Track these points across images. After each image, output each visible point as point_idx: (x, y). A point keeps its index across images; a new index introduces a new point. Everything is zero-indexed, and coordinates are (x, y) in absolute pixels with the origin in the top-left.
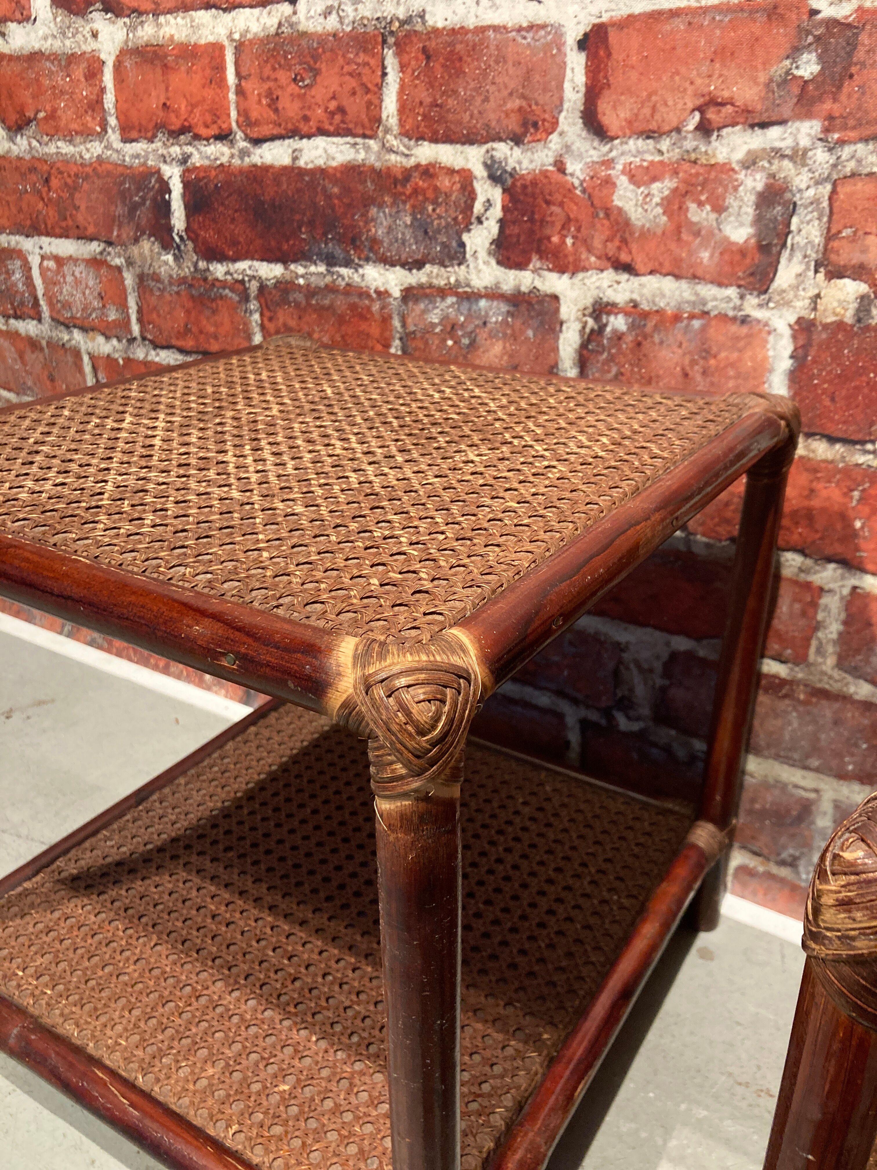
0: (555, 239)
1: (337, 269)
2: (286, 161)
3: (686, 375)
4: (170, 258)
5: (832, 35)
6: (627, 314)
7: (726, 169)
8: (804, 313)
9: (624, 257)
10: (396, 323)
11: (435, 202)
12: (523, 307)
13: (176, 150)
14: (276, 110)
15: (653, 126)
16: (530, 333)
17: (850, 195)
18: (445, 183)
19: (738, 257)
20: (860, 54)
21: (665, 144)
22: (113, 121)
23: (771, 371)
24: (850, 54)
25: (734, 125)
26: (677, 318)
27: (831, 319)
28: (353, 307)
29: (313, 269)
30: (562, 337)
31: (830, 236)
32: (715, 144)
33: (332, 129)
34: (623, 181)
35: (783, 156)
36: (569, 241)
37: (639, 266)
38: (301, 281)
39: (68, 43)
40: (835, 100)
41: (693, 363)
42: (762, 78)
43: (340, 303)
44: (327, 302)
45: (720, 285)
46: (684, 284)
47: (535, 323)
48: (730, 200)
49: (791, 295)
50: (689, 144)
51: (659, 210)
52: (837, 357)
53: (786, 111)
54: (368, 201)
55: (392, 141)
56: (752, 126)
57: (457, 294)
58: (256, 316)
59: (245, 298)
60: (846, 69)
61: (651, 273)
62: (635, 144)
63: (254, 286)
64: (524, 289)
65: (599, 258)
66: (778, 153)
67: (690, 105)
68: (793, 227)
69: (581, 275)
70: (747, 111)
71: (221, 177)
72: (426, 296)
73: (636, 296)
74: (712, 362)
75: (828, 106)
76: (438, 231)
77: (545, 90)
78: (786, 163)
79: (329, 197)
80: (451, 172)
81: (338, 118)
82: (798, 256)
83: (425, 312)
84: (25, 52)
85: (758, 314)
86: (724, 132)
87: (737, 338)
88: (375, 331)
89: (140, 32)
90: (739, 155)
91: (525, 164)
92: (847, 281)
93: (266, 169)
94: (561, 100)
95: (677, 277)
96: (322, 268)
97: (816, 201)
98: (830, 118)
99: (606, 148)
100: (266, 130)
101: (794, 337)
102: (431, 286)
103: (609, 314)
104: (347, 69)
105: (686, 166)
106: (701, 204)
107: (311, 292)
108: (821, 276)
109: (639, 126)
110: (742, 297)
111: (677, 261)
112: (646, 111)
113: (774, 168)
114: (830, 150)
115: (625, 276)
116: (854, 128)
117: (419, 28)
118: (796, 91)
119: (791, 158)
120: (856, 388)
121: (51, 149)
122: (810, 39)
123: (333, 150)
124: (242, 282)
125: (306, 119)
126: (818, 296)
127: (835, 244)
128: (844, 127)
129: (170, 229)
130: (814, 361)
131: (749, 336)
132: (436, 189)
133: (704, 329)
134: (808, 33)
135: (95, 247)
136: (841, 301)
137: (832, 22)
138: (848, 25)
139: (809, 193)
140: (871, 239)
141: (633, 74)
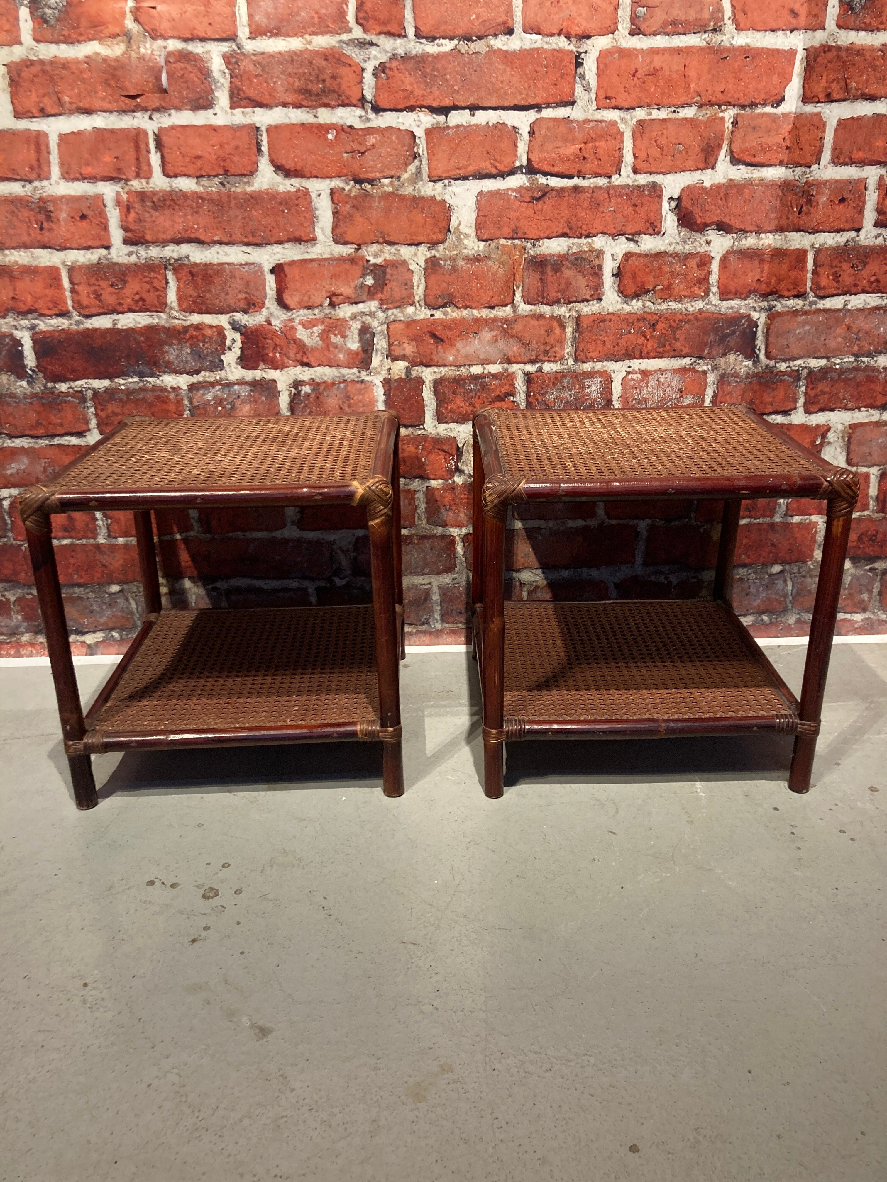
0: (271, 355)
1: (146, 379)
5: (376, 269)
6: (310, 385)
7: (344, 320)
8: (386, 376)
9: (305, 360)
10: (186, 402)
12: (258, 387)
15: (309, 304)
16: (263, 399)
17: (394, 329)
18: (208, 332)
19: (355, 356)
20: (388, 277)
23: (377, 401)
24: (384, 276)
25: (344, 303)
26: (333, 384)
27: (397, 377)
29: (130, 380)
30: (280, 398)
31: (390, 345)
32: (337, 311)
34: (299, 327)
36: (278, 355)
37: (312, 363)
38: (121, 387)
40: (382, 293)
42: (353, 285)
44: (141, 396)
45: (350, 368)
46: (333, 369)
47: (265, 394)
48: (348, 333)
49: (380, 369)
52: (402, 392)
53: (364, 298)
54: (162, 343)
56: (352, 303)
57: (221, 384)
60: (384, 281)
61: (318, 366)
62: (303, 312)
65: (293, 361)
66: (365, 313)
67: (325, 296)
69: (285, 370)
70: (349, 298)
72: (203, 387)
73: (313, 377)
74: (352, 401)
75: (380, 295)
77: (257, 290)
79: (138, 342)
80: (211, 327)
81: (141, 303)
82: (380, 353)
83: (203, 395)
85: (368, 378)
86: (340, 306)
87: (360, 389)
88: (173, 407)
90: (348, 315)
91: (251, 322)
92: (400, 362)
94: (265, 294)
95: (331, 366)
97: (383, 331)
98: (381, 300)
99: (290, 314)
101: (384, 386)
102: (205, 382)
103: (302, 386)
105: (327, 320)
106: (336, 335)
108: (390, 360)
109: (304, 304)
110: (360, 372)
111: (329, 360)
112: (306, 298)
113: (363, 319)
114: (384, 312)
115: (306, 368)
116: (391, 303)
117: (186, 262)
118: (367, 290)
119: (369, 315)
120: (412, 403)
122: (369, 271)
126: (390, 368)
127: (392, 347)
128: (388, 303)
130: (394, 395)
131: (367, 388)
132: (204, 335)
133: (346, 387)
134: (368, 268)
136: (399, 370)
137: (376, 265)
138: (382, 266)
139: (379, 328)
140: (406, 345)
141: (298, 284)
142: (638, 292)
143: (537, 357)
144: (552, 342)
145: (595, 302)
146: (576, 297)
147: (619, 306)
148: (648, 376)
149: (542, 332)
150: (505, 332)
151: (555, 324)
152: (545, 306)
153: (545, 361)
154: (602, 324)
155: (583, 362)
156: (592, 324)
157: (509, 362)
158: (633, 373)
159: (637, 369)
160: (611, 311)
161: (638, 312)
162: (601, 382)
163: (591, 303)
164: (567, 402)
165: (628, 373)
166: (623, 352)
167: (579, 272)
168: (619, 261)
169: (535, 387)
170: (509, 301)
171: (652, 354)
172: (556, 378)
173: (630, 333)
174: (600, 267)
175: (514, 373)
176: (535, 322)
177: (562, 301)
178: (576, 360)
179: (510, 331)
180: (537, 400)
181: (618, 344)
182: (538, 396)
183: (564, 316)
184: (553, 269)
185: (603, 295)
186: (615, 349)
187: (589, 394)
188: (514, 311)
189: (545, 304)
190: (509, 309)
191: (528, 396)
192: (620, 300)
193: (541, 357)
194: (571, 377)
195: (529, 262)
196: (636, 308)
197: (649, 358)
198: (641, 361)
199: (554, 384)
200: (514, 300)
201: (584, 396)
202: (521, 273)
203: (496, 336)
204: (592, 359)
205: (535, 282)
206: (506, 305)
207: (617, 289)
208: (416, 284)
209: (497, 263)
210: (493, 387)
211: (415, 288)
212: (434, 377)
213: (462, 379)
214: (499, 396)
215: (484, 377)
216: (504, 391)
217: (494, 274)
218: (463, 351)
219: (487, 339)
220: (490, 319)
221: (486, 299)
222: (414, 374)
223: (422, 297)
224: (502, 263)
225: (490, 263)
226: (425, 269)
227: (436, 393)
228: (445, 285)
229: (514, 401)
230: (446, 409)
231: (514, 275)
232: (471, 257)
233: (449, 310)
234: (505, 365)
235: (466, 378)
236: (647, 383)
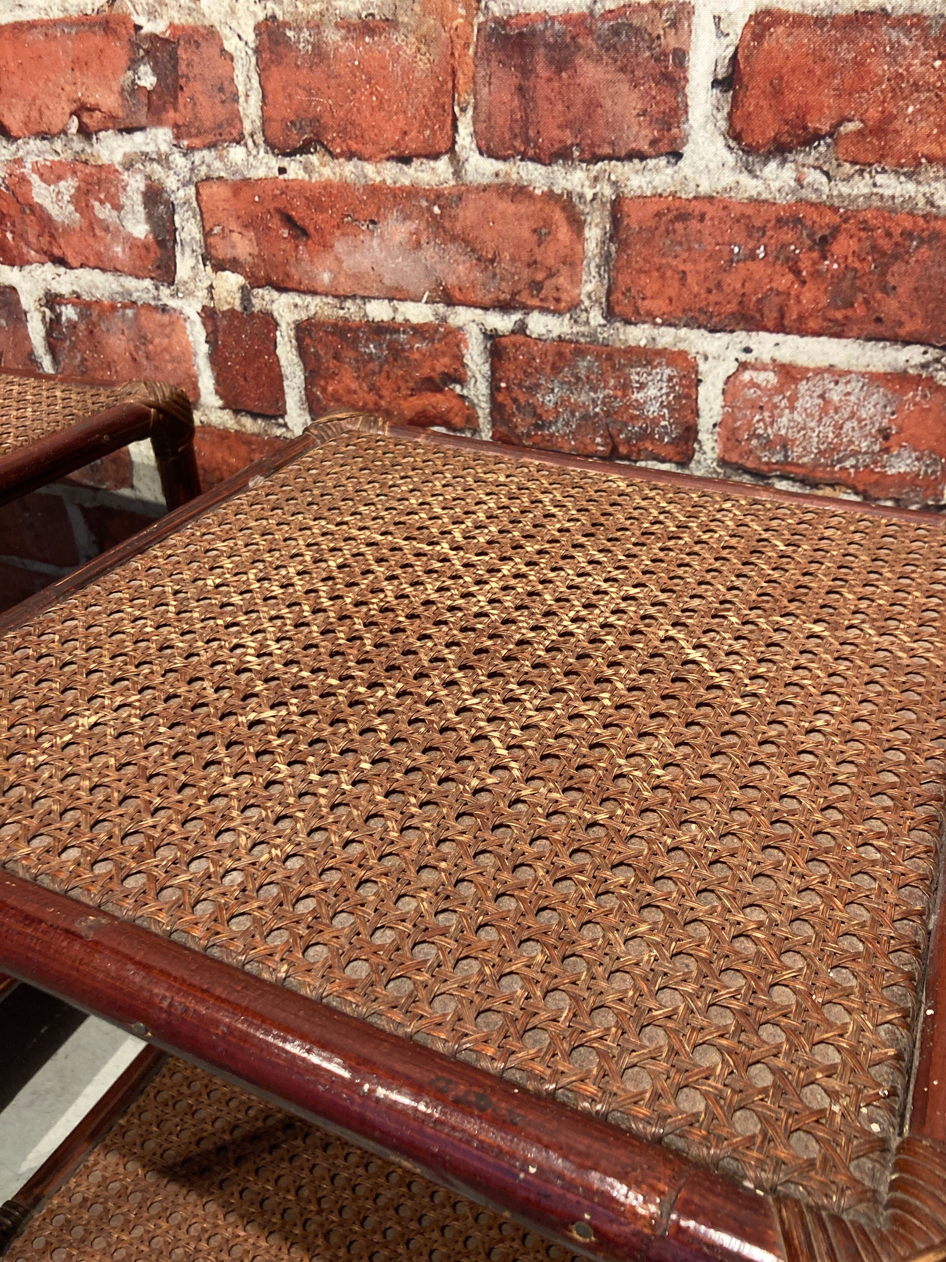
3: (134, 359)
5: (157, 49)
6: (74, 305)
7: (112, 170)
8: (206, 302)
9: (57, 252)
15: (44, 128)
17: (211, 196)
19: (143, 252)
20: (183, 68)
21: (58, 145)
23: (195, 355)
24: (175, 67)
25: (106, 129)
26: (113, 307)
27: (226, 308)
30: (29, 325)
31: (207, 234)
32: (97, 146)
34: (35, 179)
35: (152, 160)
36: (9, 236)
37: (71, 260)
40: (176, 110)
41: (137, 348)
42: (116, 88)
45: (137, 277)
46: (109, 277)
47: (4, 313)
48: (123, 200)
49: (191, 286)
50: (77, 146)
51: (71, 208)
52: (238, 341)
53: (142, 118)
56: (121, 131)
60: (176, 80)
61: (82, 266)
62: (35, 144)
65: (36, 251)
66: (146, 157)
67: (68, 110)
68: (178, 225)
69: (27, 268)
70: (112, 117)
73: (76, 288)
74: (151, 347)
75: (171, 114)
78: (155, 165)
82: (188, 250)
85: (172, 303)
86: (102, 135)
87: (163, 326)
90: (118, 158)
92: (227, 273)
95: (104, 270)
97: (187, 202)
98: (176, 126)
99: (13, 148)
101: (204, 324)
103: (60, 304)
105: (80, 166)
106: (102, 202)
108: (209, 268)
109: (35, 128)
110: (157, 288)
111: (99, 255)
112: (35, 114)
113: (148, 169)
114: (185, 155)
115: (62, 270)
116: (196, 136)
118: (144, 100)
119: (159, 162)
120: (258, 368)
122: (142, 53)
126: (211, 286)
127: (211, 240)
128: (189, 136)
130: (224, 346)
131: (172, 323)
133: (136, 317)
134: (139, 47)
136: (229, 292)
137: (153, 38)
138: (166, 41)
139: (181, 193)
140: (236, 237)
141: (16, 80)
142: (785, 139)
143: (514, 294)
144: (551, 262)
145: (663, 161)
146: (612, 144)
147: (727, 178)
148: (796, 381)
149: (525, 232)
150: (436, 223)
151: (558, 216)
152: (531, 165)
153: (533, 308)
154: (679, 226)
155: (628, 322)
156: (652, 223)
157: (450, 302)
158: (754, 368)
159: (766, 358)
160: (705, 188)
161: (781, 201)
162: (670, 379)
163: (651, 163)
164: (585, 417)
165: (743, 366)
166: (733, 307)
167: (622, 70)
168: (734, 39)
169: (510, 370)
170: (444, 145)
171: (812, 324)
172: (560, 355)
173: (753, 256)
174: (680, 56)
175: (460, 328)
176: (505, 206)
177: (576, 154)
178: (610, 314)
179: (447, 225)
180: (515, 400)
181: (719, 285)
182: (517, 392)
183: (581, 196)
184: (551, 61)
185: (685, 140)
186: (712, 298)
187: (640, 406)
188: (457, 173)
189: (532, 160)
190: (443, 165)
191: (494, 388)
192: (730, 159)
193: (524, 297)
194: (598, 357)
195: (488, 38)
196: (775, 186)
197: (802, 333)
198: (779, 337)
199: (556, 370)
200: (454, 142)
201: (628, 407)
202: (469, 69)
203: (417, 232)
204: (650, 318)
205: (506, 97)
206: (436, 156)
207: (723, 125)
208: (241, 89)
209: (412, 39)
210: (417, 356)
211: (242, 99)
212: (297, 317)
213: (350, 330)
214: (430, 379)
215: (397, 331)
216: (439, 368)
217: (408, 70)
218: (348, 264)
219: (398, 238)
220: (402, 189)
221: (391, 135)
222: (257, 304)
223: (258, 123)
224: (424, 39)
225: (397, 39)
226: (257, 51)
227: (302, 351)
228: (301, 96)
229: (463, 397)
230: (324, 390)
231: (454, 73)
232: (355, 19)
233: (314, 159)
234: (441, 308)
235: (359, 328)
236: (793, 399)
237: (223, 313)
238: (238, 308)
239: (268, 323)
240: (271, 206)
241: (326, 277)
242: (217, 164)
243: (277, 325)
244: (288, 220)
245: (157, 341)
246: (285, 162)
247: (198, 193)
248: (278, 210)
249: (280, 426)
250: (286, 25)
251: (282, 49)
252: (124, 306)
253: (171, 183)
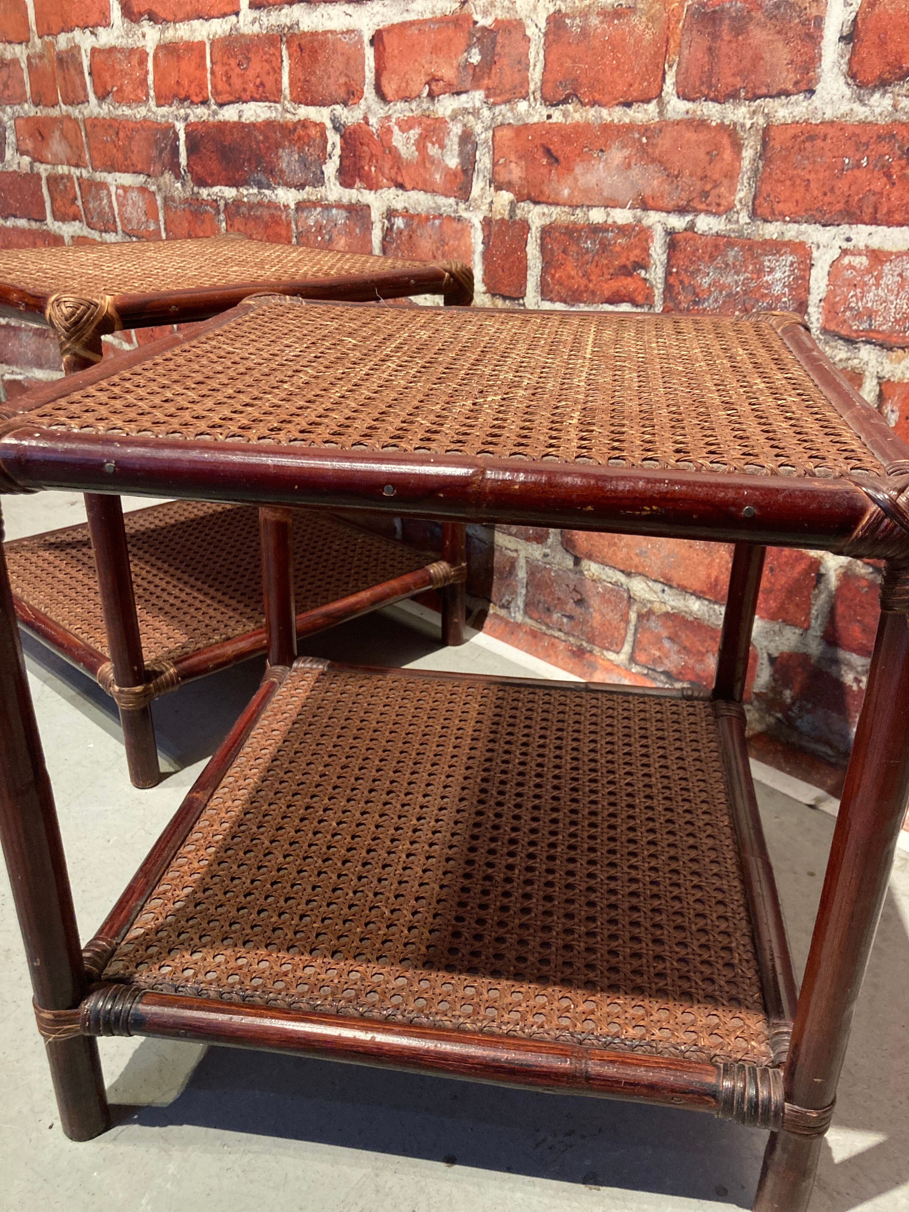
0: (366, 168)
1: (263, 191)
2: (236, 118)
4: (179, 185)
5: (485, 37)
6: (403, 217)
7: (442, 121)
8: (487, 214)
9: (400, 180)
10: (293, 226)
11: (309, 145)
12: (354, 213)
13: (182, 112)
14: (230, 85)
15: (408, 94)
16: (358, 231)
17: (501, 137)
18: (313, 131)
19: (453, 178)
20: (498, 49)
21: (414, 105)
22: (152, 93)
23: (474, 252)
24: (493, 48)
25: (444, 93)
26: (427, 219)
27: (499, 217)
28: (272, 216)
29: (251, 191)
30: (373, 232)
31: (495, 164)
32: (437, 105)
33: (258, 96)
34: (396, 129)
35: (469, 113)
36: (373, 169)
37: (408, 186)
38: (245, 199)
39: (130, 41)
40: (489, 78)
41: (438, 248)
42: (455, 64)
43: (265, 213)
44: (259, 213)
45: (446, 196)
46: (429, 196)
47: (359, 224)
48: (447, 141)
49: (479, 202)
50: (425, 105)
51: (414, 148)
52: (503, 242)
53: (468, 85)
54: (278, 145)
55: (288, 105)
56: (453, 94)
57: (321, 206)
58: (224, 224)
59: (218, 213)
60: (493, 58)
61: (413, 189)
62: (400, 105)
63: (222, 203)
64: (353, 201)
65: (388, 180)
66: (465, 111)
67: (424, 81)
68: (477, 158)
69: (379, 191)
70: (450, 85)
71: (204, 129)
72: (307, 207)
73: (407, 205)
74: (446, 247)
75: (486, 82)
76: (311, 164)
77: (357, 71)
78: (471, 117)
79: (258, 142)
80: (316, 124)
81: (261, 89)
82: (481, 176)
83: (307, 218)
84: (107, 47)
85: (465, 215)
86: (441, 97)
87: (456, 232)
88: (284, 232)
89: (167, 35)
90: (448, 112)
91: (350, 119)
92: (504, 192)
93: (226, 123)
94: (364, 77)
95: (426, 192)
96: (255, 191)
97: (486, 142)
98: (488, 89)
99: (387, 108)
100: (225, 98)
101: (483, 230)
102: (309, 201)
103: (394, 217)
104: (265, 57)
105: (425, 119)
106: (433, 144)
107: (251, 206)
108: (492, 189)
109: (402, 94)
110: (457, 204)
111: (425, 181)
112: (404, 84)
113: (465, 120)
114: (490, 109)
115: (400, 192)
116: (499, 95)
117: (296, 31)
118: (471, 72)
119: (473, 114)
120: (513, 262)
121: (119, 112)
122: (475, 39)
123: (259, 111)
124: (216, 201)
125: (245, 90)
126: (492, 202)
127: (497, 168)
128: (495, 95)
129: (178, 165)
130: (493, 246)
131: (462, 230)
132: (309, 136)
133: (441, 225)
134: (474, 35)
135: (142, 178)
136: (502, 205)
137: (484, 29)
138: (492, 31)
139: (483, 136)
140: (513, 165)
141: (396, 61)
142: (886, 76)
143: (689, 201)
144: (716, 176)
145: (801, 97)
146: (768, 86)
147: (845, 107)
148: (882, 263)
149: (701, 154)
150: (643, 150)
151: (726, 141)
152: (711, 104)
153: (701, 211)
154: (808, 145)
155: (766, 221)
156: (789, 144)
157: (645, 207)
158: (853, 254)
159: (861, 246)
160: (828, 116)
161: (881, 122)
162: (792, 264)
163: (793, 98)
164: (729, 295)
165: (845, 252)
166: (840, 206)
167: (779, 32)
168: (855, 7)
169: (681, 260)
170: (655, 93)
171: (897, 217)
172: (716, 247)
173: (858, 166)
174: (819, 20)
175: (650, 227)
176: (690, 135)
177: (743, 94)
178: (754, 215)
179: (650, 150)
180: (681, 282)
181: (832, 190)
182: (683, 276)
183: (743, 126)
184: (732, 29)
185: (818, 80)
186: (827, 199)
187: (768, 286)
188: (661, 113)
189: (712, 100)
190: (652, 107)
191: (668, 273)
192: (848, 92)
193: (695, 204)
194: (742, 248)
195: (693, 15)
196: (877, 111)
197: (889, 224)
198: (872, 228)
199: (712, 258)
200: (662, 90)
201: (760, 287)
202: (677, 38)
203: (629, 157)
204: (781, 217)
205: (700, 55)
206: (648, 101)
207: (844, 68)
208: (532, 61)
209: (644, 19)
210: (618, 249)
211: (531, 68)
212: (543, 223)
213: (577, 230)
214: (624, 266)
215: (607, 230)
216: (632, 258)
217: (638, 41)
218: (582, 182)
219: (616, 162)
220: (624, 126)
221: (622, 87)
222: (519, 214)
223: (539, 84)
224: (652, 19)
225: (634, 19)
226: (546, 34)
227: (543, 248)
228: (569, 64)
229: (645, 280)
230: (553, 276)
231: (667, 41)
232: (610, 9)
233: (570, 107)
234: (639, 212)
235: (582, 230)
236: (878, 278)
237: (497, 221)
238: (507, 217)
239: (524, 227)
240: (538, 142)
241: (566, 192)
242: (509, 114)
243: (530, 228)
244: (548, 152)
245: (451, 242)
246: (552, 110)
247: (494, 135)
248: (543, 146)
249: (520, 305)
250: (566, 15)
251: (561, 32)
252: (435, 218)
253: (478, 128)
